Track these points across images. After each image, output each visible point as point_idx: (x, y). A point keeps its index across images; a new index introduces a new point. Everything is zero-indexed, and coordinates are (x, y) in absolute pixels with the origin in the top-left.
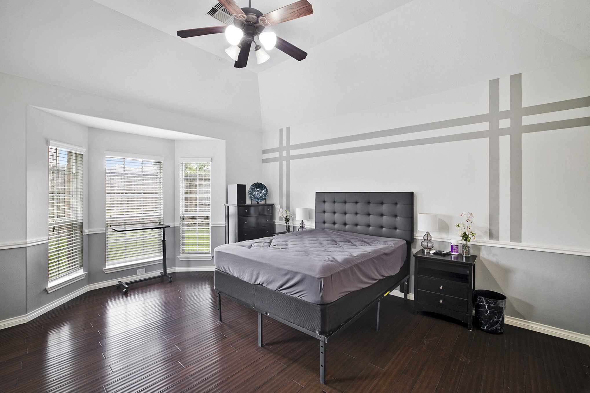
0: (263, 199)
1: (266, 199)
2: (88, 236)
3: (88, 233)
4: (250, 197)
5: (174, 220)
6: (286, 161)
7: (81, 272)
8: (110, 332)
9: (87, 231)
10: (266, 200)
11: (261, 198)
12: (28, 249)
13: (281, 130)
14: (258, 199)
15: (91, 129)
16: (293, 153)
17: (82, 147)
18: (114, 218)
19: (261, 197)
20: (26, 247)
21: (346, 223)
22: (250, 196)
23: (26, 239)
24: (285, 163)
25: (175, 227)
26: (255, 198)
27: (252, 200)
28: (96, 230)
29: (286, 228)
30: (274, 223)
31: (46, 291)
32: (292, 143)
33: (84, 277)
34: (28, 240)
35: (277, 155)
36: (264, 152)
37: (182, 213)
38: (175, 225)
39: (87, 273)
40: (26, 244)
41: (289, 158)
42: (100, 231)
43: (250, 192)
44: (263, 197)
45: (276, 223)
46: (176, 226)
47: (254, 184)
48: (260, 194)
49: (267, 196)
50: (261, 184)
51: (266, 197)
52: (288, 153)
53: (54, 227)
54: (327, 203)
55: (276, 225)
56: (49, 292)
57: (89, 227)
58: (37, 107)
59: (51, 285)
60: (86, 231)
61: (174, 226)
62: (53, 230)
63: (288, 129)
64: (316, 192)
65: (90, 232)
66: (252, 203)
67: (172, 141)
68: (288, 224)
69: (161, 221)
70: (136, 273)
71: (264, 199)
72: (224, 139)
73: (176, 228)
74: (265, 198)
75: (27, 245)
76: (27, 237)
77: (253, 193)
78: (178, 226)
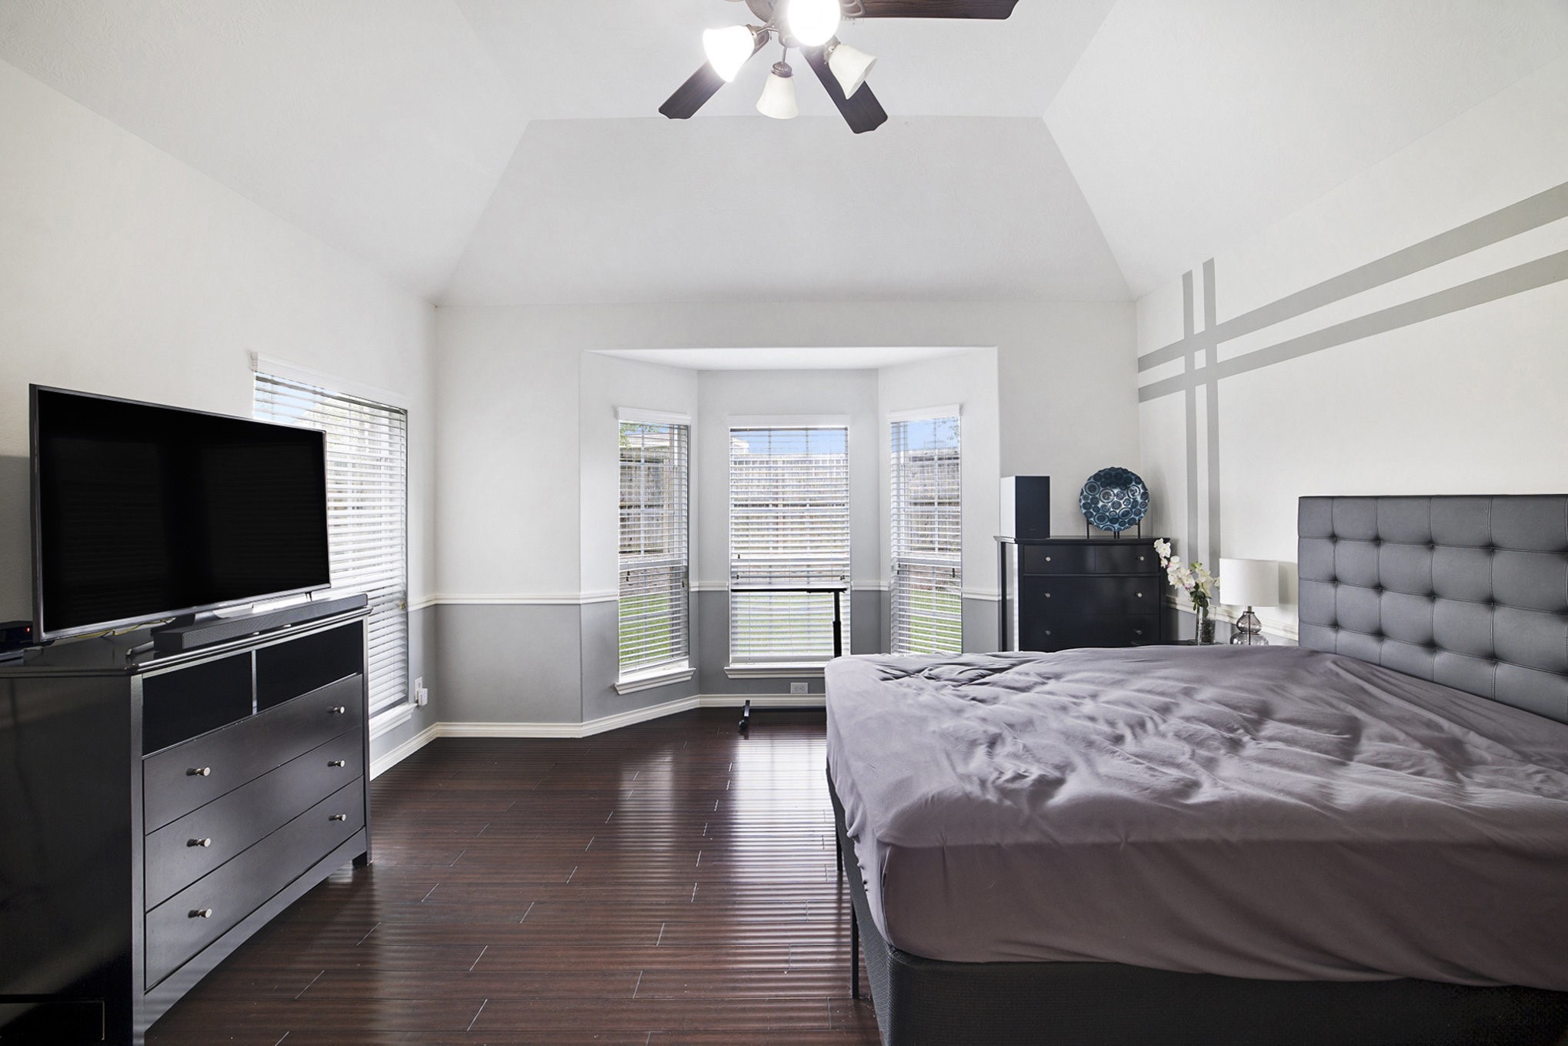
0: (1129, 523)
1: (1139, 520)
2: (699, 596)
3: (697, 589)
4: (1085, 514)
5: (878, 573)
6: (1204, 386)
7: (684, 666)
8: (741, 802)
9: (697, 584)
10: (1139, 525)
11: (1125, 519)
12: (582, 606)
13: (1188, 278)
14: (1113, 520)
15: (703, 374)
16: (1227, 351)
17: (685, 413)
18: (747, 560)
19: (1126, 514)
20: (579, 605)
21: (1436, 638)
22: (1084, 511)
23: (580, 591)
24: (1201, 391)
25: (880, 591)
26: (1102, 519)
27: (1089, 523)
28: (712, 584)
29: (1197, 627)
30: (1173, 606)
31: (614, 688)
32: (1221, 319)
33: (690, 678)
34: (582, 593)
35: (1175, 367)
36: (1144, 363)
37: (899, 555)
38: (880, 586)
39: (695, 671)
40: (579, 599)
41: (1217, 371)
42: (719, 586)
43: (1085, 498)
44: (1133, 516)
45: (1178, 607)
46: (882, 589)
47: (1100, 471)
48: (1123, 506)
49: (1146, 511)
50: (1125, 471)
51: (1142, 515)
52: (1211, 355)
53: (628, 572)
54: (1343, 542)
55: (1180, 614)
56: (620, 693)
57: (700, 577)
58: (599, 351)
59: (623, 679)
60: (694, 586)
61: (877, 589)
62: (627, 578)
63: (1209, 267)
64: (1300, 498)
65: (702, 587)
66: (1090, 534)
67: (870, 373)
68: (1206, 613)
69: (845, 574)
70: (787, 690)
71: (1132, 522)
72: (993, 346)
73: (882, 594)
74: (1137, 518)
75: (581, 602)
76: (582, 586)
77: (1098, 503)
78: (887, 589)
